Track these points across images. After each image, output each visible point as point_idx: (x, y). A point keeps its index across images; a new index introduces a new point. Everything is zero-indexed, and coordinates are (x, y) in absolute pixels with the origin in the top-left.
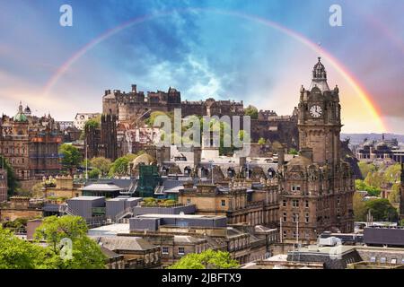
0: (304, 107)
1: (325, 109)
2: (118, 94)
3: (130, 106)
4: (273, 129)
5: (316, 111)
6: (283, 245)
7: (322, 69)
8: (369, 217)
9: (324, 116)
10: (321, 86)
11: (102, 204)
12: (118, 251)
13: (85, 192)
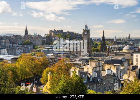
0: (84, 33)
1: (87, 33)
2: (52, 31)
3: (54, 33)
4: (79, 37)
5: (86, 33)
6: (79, 57)
7: (87, 26)
8: (95, 52)
9: (87, 34)
10: (87, 29)
11: (49, 50)
12: (51, 59)
13: (45, 48)
